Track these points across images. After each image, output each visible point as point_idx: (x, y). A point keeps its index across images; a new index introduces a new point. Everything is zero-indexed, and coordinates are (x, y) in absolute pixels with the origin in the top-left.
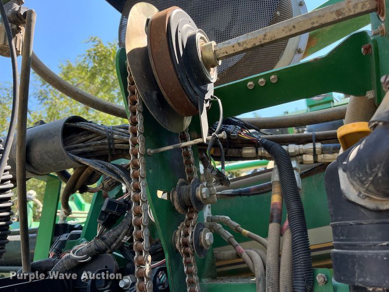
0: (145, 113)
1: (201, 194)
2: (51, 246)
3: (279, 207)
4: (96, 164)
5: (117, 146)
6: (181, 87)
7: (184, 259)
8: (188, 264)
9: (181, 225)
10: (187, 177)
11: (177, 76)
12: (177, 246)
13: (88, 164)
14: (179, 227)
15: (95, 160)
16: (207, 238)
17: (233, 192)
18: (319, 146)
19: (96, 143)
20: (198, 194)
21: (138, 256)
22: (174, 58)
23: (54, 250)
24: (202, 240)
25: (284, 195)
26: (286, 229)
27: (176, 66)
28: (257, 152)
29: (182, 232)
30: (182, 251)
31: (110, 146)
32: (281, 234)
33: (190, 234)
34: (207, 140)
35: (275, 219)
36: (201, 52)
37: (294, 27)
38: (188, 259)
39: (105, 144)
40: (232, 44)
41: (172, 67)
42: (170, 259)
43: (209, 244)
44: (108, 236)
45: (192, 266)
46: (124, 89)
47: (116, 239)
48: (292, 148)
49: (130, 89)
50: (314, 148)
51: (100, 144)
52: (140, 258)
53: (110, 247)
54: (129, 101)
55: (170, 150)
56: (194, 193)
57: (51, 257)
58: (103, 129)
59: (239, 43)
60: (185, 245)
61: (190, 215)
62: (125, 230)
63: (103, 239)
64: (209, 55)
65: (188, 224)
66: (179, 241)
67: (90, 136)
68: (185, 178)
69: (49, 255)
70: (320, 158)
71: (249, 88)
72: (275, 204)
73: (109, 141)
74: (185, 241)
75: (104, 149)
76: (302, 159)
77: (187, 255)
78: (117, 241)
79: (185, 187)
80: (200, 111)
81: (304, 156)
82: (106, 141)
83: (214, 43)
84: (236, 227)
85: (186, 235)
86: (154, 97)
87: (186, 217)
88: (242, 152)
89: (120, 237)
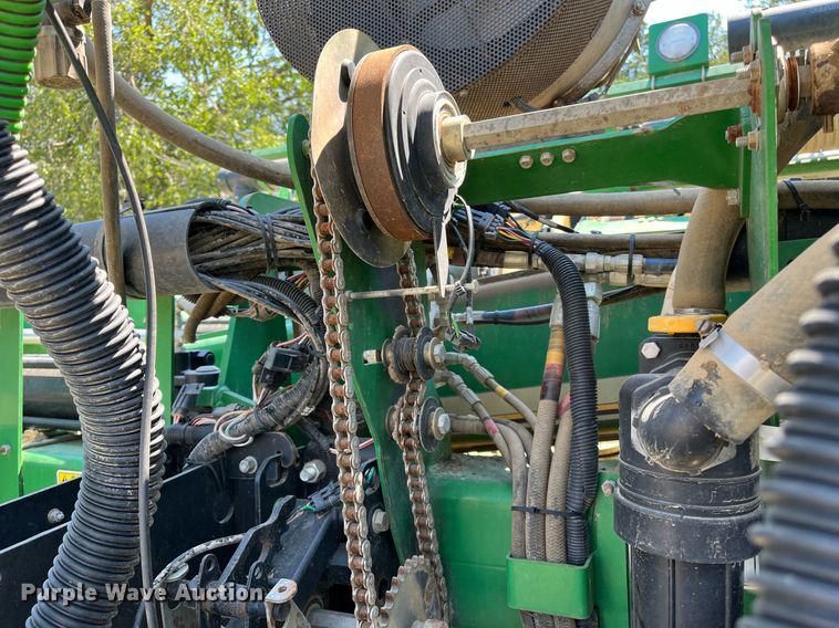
0: (346, 253)
1: (433, 356)
2: (173, 401)
3: (558, 372)
4: (249, 291)
5: (281, 254)
6: (405, 216)
7: (404, 454)
8: (412, 461)
9: (399, 403)
10: (409, 321)
11: (400, 199)
12: (394, 436)
13: (235, 292)
14: (397, 407)
15: (245, 283)
16: (441, 424)
17: (484, 316)
18: (638, 260)
19: (244, 250)
20: (428, 354)
21: (344, 474)
22: (395, 171)
23: (180, 411)
24: (433, 427)
25: (568, 353)
26: (566, 410)
27: (399, 184)
28: (530, 262)
29: (402, 415)
30: (402, 443)
31: (269, 255)
32: (557, 416)
33: (415, 419)
34: (447, 293)
35: (549, 393)
36: (441, 140)
37: (606, 119)
38: (411, 455)
39: (260, 251)
40: (496, 131)
41: (392, 187)
42: (383, 453)
43: (443, 432)
44: (278, 406)
45: (417, 464)
46: (308, 207)
47: (291, 412)
48: (592, 260)
49: (318, 212)
50: (630, 266)
51: (251, 252)
52: (347, 477)
53: (282, 422)
54: (318, 234)
55: (383, 299)
56: (421, 356)
57: (176, 421)
58: (254, 223)
59: (508, 132)
60: (407, 434)
61: (414, 386)
62: (306, 399)
63: (270, 411)
64: (454, 144)
65: (410, 401)
66: (397, 429)
67: (232, 237)
68: (405, 323)
69: (172, 418)
70: (640, 279)
71: (523, 166)
72: (552, 366)
73: (267, 246)
74: (407, 429)
75: (260, 260)
76: (608, 279)
77: (410, 448)
78: (294, 415)
79: (406, 339)
80: (435, 244)
81: (612, 274)
82: (263, 246)
83: (464, 120)
84: (487, 379)
85: (408, 419)
86: (360, 220)
87: (408, 388)
88: (503, 259)
89: (298, 410)
